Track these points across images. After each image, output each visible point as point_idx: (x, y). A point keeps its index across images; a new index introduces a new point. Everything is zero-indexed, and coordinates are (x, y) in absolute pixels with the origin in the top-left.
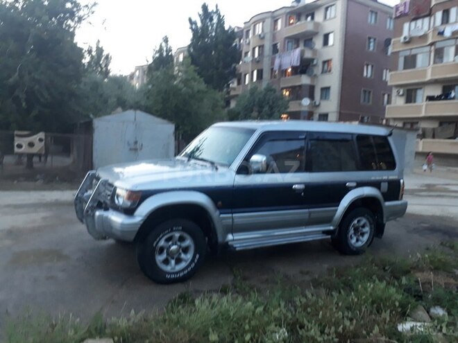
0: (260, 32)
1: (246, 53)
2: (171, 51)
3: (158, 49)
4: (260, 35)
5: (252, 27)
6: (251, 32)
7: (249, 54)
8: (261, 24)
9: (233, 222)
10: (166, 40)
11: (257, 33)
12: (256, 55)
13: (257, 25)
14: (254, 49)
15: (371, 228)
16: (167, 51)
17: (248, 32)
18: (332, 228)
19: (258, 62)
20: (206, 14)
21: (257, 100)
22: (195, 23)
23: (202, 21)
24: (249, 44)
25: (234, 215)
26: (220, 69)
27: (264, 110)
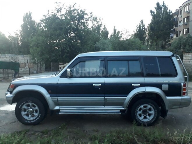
0: (187, 10)
1: (180, 22)
2: (144, 26)
3: (138, 26)
4: (187, 12)
5: (183, 8)
6: (183, 11)
7: (182, 22)
8: (188, 6)
9: (58, 100)
10: (142, 22)
11: (186, 11)
12: (185, 22)
13: (186, 7)
14: (184, 19)
15: (155, 112)
16: (142, 27)
17: (181, 11)
18: (123, 109)
19: (187, 24)
20: (158, 7)
21: (182, 43)
22: (154, 12)
23: (156, 11)
24: (182, 17)
25: (58, 97)
26: (164, 31)
27: (186, 47)
